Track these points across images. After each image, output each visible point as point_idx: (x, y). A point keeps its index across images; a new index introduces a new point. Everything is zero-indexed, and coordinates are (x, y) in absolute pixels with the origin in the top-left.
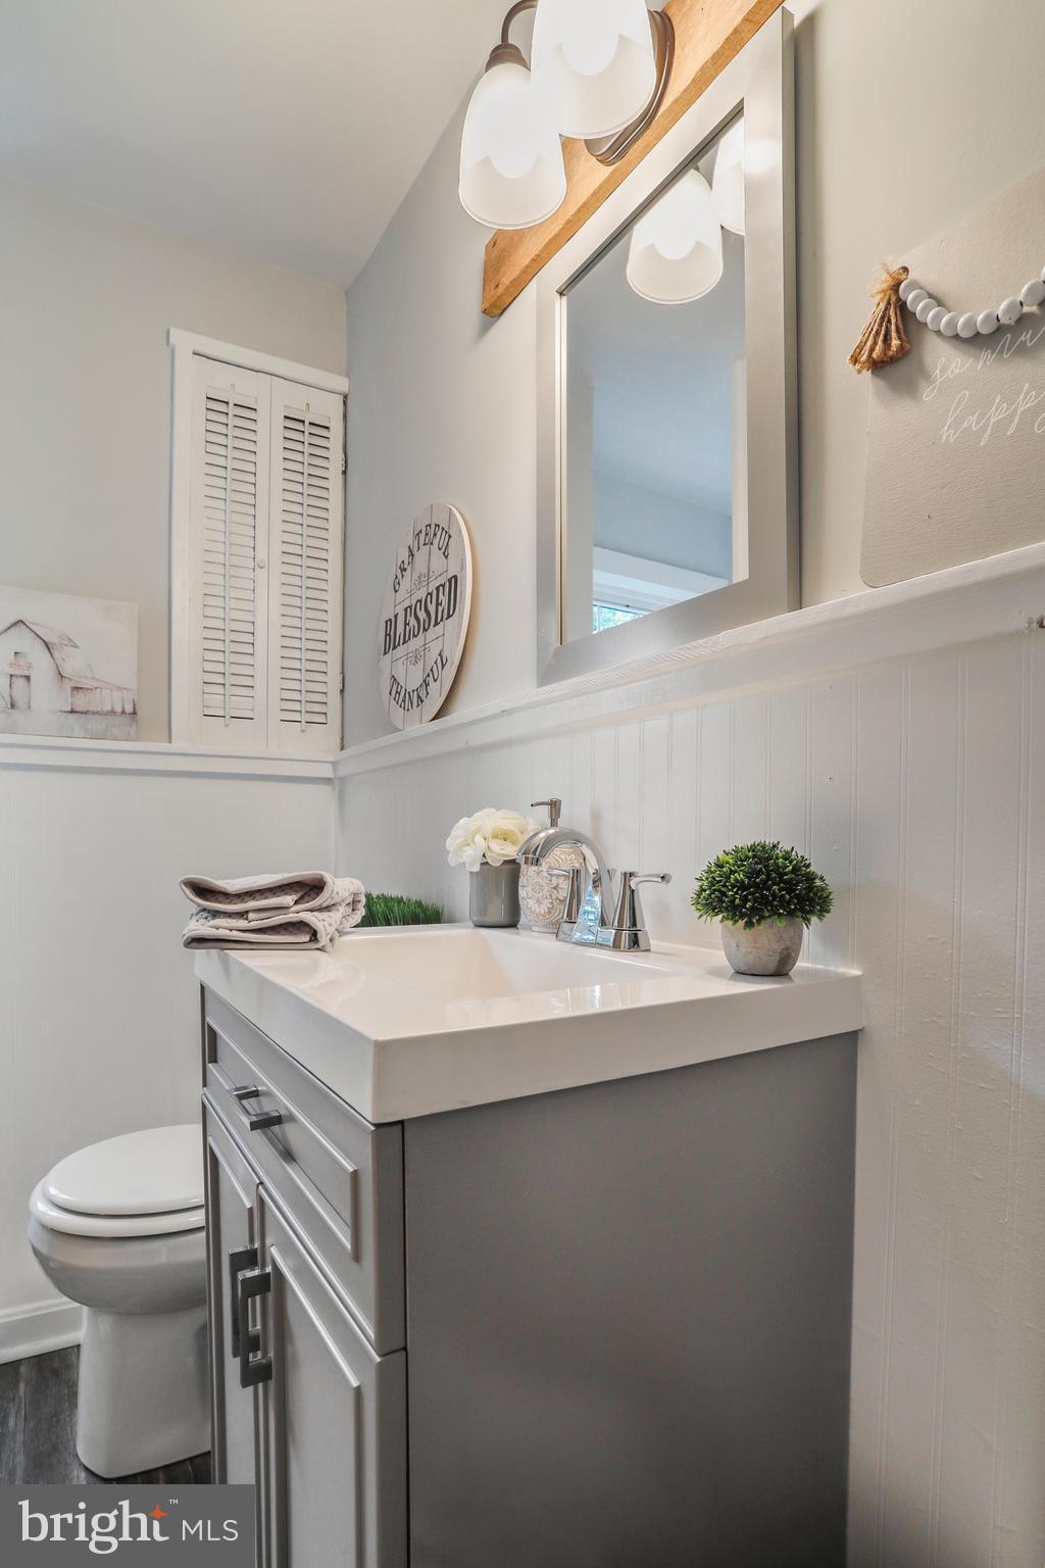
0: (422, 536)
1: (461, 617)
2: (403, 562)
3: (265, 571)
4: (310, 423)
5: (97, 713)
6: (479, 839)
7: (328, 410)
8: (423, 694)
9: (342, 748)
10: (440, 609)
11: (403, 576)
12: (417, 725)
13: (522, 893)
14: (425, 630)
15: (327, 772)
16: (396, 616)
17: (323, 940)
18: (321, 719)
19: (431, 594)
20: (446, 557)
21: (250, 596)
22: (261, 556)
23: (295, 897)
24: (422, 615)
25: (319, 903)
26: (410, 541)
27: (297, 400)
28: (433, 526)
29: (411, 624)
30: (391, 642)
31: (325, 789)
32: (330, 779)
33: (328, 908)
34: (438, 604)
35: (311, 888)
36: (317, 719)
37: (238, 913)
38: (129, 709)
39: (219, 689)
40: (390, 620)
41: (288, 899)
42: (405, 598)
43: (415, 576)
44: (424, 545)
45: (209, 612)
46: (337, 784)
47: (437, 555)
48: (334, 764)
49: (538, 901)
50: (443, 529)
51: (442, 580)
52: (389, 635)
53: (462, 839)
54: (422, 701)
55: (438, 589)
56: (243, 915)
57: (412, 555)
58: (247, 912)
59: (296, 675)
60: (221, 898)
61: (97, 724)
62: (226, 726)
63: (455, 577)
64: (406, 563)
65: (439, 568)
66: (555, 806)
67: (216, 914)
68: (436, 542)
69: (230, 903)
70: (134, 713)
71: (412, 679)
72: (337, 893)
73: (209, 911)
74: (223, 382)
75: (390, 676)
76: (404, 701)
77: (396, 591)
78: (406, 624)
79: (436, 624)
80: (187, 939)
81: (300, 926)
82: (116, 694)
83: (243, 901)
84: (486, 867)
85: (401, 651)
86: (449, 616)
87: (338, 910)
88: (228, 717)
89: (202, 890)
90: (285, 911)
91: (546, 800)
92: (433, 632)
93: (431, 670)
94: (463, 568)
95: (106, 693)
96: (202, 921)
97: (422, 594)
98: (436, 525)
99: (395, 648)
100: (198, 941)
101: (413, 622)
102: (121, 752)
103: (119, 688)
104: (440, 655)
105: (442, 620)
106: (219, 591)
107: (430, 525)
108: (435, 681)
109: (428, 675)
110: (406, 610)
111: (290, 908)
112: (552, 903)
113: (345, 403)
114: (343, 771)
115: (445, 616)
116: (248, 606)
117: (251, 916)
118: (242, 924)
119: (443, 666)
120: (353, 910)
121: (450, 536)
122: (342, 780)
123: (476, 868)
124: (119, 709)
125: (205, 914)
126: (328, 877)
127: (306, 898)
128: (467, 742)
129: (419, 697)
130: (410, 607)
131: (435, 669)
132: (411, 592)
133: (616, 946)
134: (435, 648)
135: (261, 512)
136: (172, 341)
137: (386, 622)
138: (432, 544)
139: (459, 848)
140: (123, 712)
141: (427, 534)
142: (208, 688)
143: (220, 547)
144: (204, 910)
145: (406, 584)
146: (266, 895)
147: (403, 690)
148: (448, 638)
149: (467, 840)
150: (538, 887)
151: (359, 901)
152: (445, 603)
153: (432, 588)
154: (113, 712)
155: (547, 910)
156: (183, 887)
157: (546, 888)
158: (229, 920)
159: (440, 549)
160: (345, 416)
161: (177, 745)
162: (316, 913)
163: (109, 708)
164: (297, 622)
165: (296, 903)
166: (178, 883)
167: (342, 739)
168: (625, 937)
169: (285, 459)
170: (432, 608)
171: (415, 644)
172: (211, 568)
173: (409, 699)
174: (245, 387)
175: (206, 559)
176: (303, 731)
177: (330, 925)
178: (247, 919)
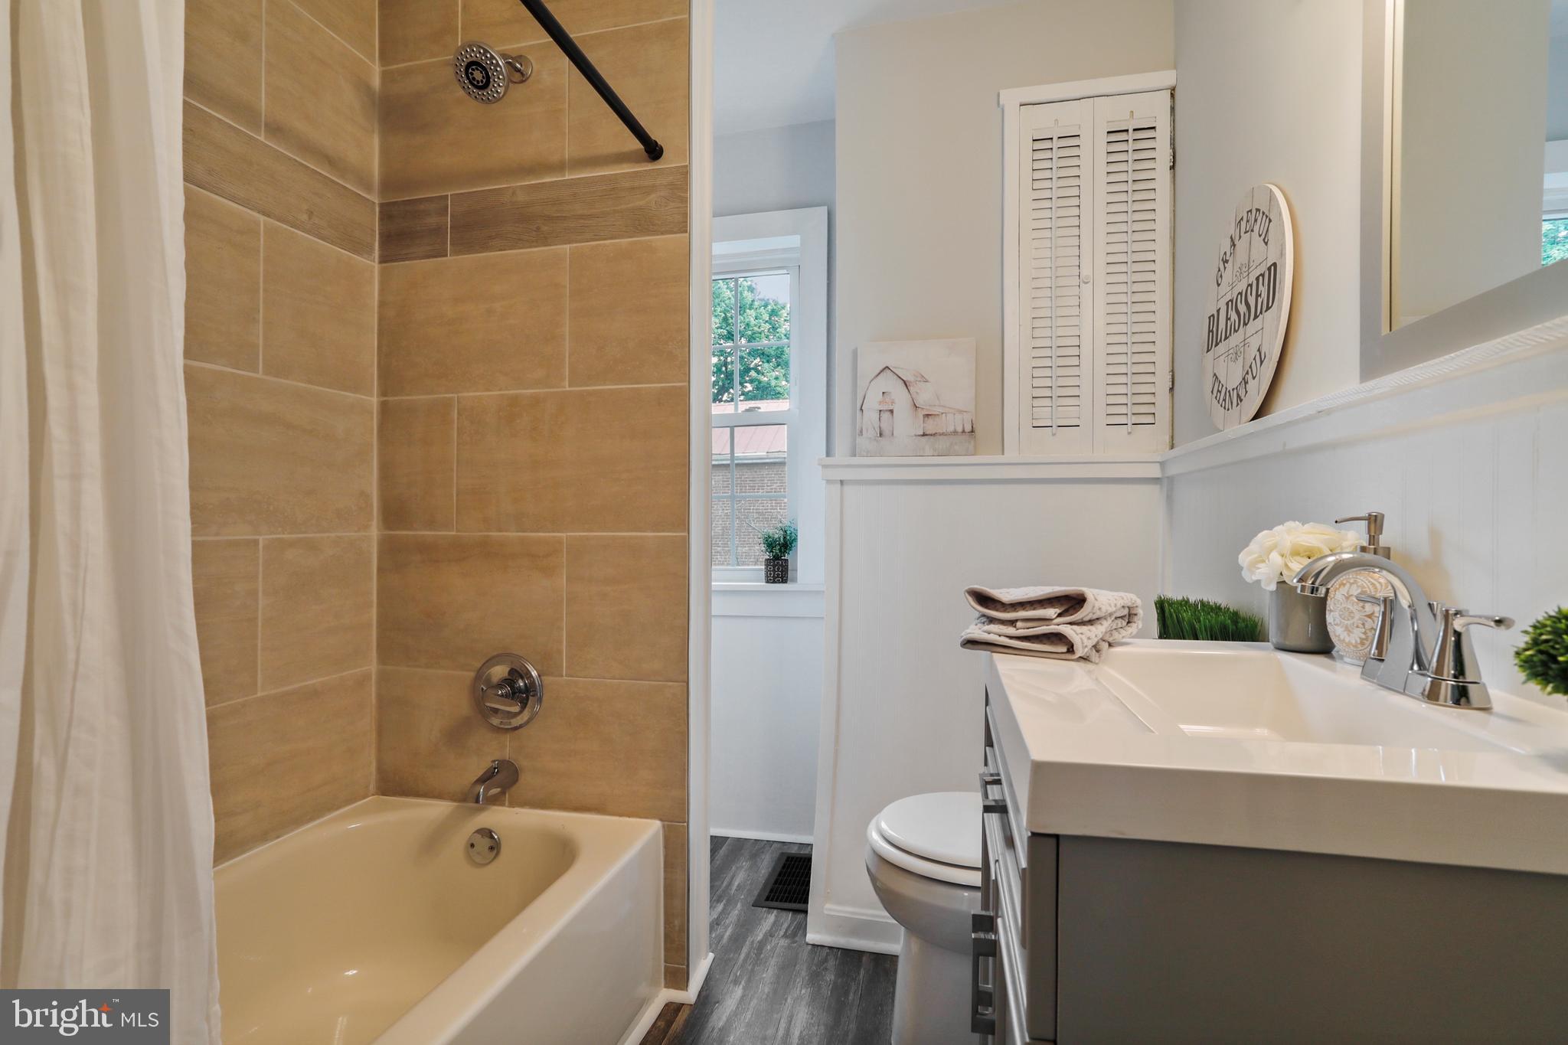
0: (1243, 223)
1: (1280, 308)
2: (1225, 253)
3: (1090, 285)
4: (1134, 130)
5: (941, 434)
6: (1275, 557)
7: (1156, 110)
8: (1242, 393)
9: (1172, 447)
10: (1260, 300)
11: (1225, 268)
12: (1238, 425)
13: (1329, 618)
14: (1245, 324)
15: (1155, 472)
16: (1218, 311)
17: (1080, 652)
18: (1150, 419)
19: (1251, 285)
20: (1266, 244)
21: (1075, 311)
22: (1086, 271)
23: (1058, 611)
24: (1242, 308)
25: (1081, 617)
26: (1232, 230)
27: (1117, 113)
28: (1254, 211)
29: (1232, 319)
30: (1214, 339)
31: (1154, 489)
32: (1158, 478)
33: (1091, 622)
34: (1258, 295)
35: (1072, 603)
36: (1143, 420)
37: (1010, 621)
38: (968, 428)
39: (1047, 402)
40: (1213, 315)
41: (1051, 612)
42: (1227, 293)
43: (1236, 268)
44: (1245, 233)
45: (1037, 333)
46: (1166, 482)
47: (1257, 241)
48: (1162, 464)
49: (1348, 630)
50: (1263, 213)
51: (1263, 269)
52: (1212, 331)
53: (1256, 555)
54: (1241, 400)
55: (1257, 279)
56: (1012, 623)
57: (1234, 245)
58: (1017, 621)
59: (1123, 379)
60: (999, 606)
61: (942, 443)
62: (1054, 435)
63: (1275, 265)
64: (1228, 254)
65: (1260, 255)
66: (1375, 522)
67: (992, 620)
68: (1256, 228)
69: (1005, 611)
70: (972, 431)
71: (1232, 377)
72: (1100, 609)
73: (988, 617)
74: (1046, 121)
75: (1212, 375)
76: (1224, 400)
77: (1219, 285)
78: (1228, 319)
79: (1256, 317)
80: (963, 641)
81: (1057, 638)
82: (958, 417)
83: (1015, 610)
84: (1283, 585)
85: (1222, 347)
86: (1268, 308)
87: (1101, 624)
88: (1054, 426)
89: (984, 599)
90: (1047, 623)
91: (1364, 514)
92: (1254, 326)
93: (1251, 367)
94: (1282, 254)
95: (950, 416)
96: (980, 625)
97: (1242, 286)
98: (1258, 210)
99: (1217, 345)
100: (971, 643)
101: (1234, 316)
102: (962, 466)
103: (961, 412)
104: (1259, 350)
105: (1261, 313)
106: (1047, 313)
107: (1251, 211)
108: (1254, 378)
109: (1247, 373)
110: (1227, 304)
111: (1052, 620)
112: (1365, 633)
113: (1172, 96)
114: (1172, 471)
115: (1264, 308)
116: (1074, 321)
117: (1019, 624)
118: (1011, 631)
119: (1262, 362)
120: (1129, 622)
121: (1270, 221)
122: (1171, 480)
123: (1273, 587)
124: (960, 429)
125: (984, 619)
126: (1089, 593)
127: (1071, 612)
128: (1285, 445)
129: (1238, 396)
130: (1231, 301)
131: (1253, 366)
132: (1234, 284)
133: (1432, 695)
134: (1254, 343)
135: (1085, 231)
136: (1001, 103)
137: (1210, 318)
138: (1252, 231)
139: (1254, 565)
140: (964, 431)
141: (1248, 221)
142: (1036, 403)
143: (1047, 273)
144: (984, 615)
145: (1228, 276)
146: (1035, 606)
147: (1224, 388)
148: (1268, 331)
149: (1261, 556)
150: (1347, 614)
151: (1136, 615)
152: (1264, 295)
153: (1252, 279)
154: (955, 432)
155: (1359, 641)
156: (967, 594)
157: (1357, 616)
158: (1001, 627)
159: (1260, 236)
160: (1173, 109)
161: (1010, 455)
162: (1075, 627)
163: (951, 429)
164: (1123, 328)
165: (1060, 615)
166: (964, 590)
167: (1172, 437)
168: (1448, 685)
169: (1108, 173)
170: (1252, 300)
171: (1236, 339)
172: (1039, 293)
173: (1229, 398)
174: (1068, 118)
175: (1034, 286)
176: (1129, 433)
177: (1089, 638)
178: (1015, 627)
